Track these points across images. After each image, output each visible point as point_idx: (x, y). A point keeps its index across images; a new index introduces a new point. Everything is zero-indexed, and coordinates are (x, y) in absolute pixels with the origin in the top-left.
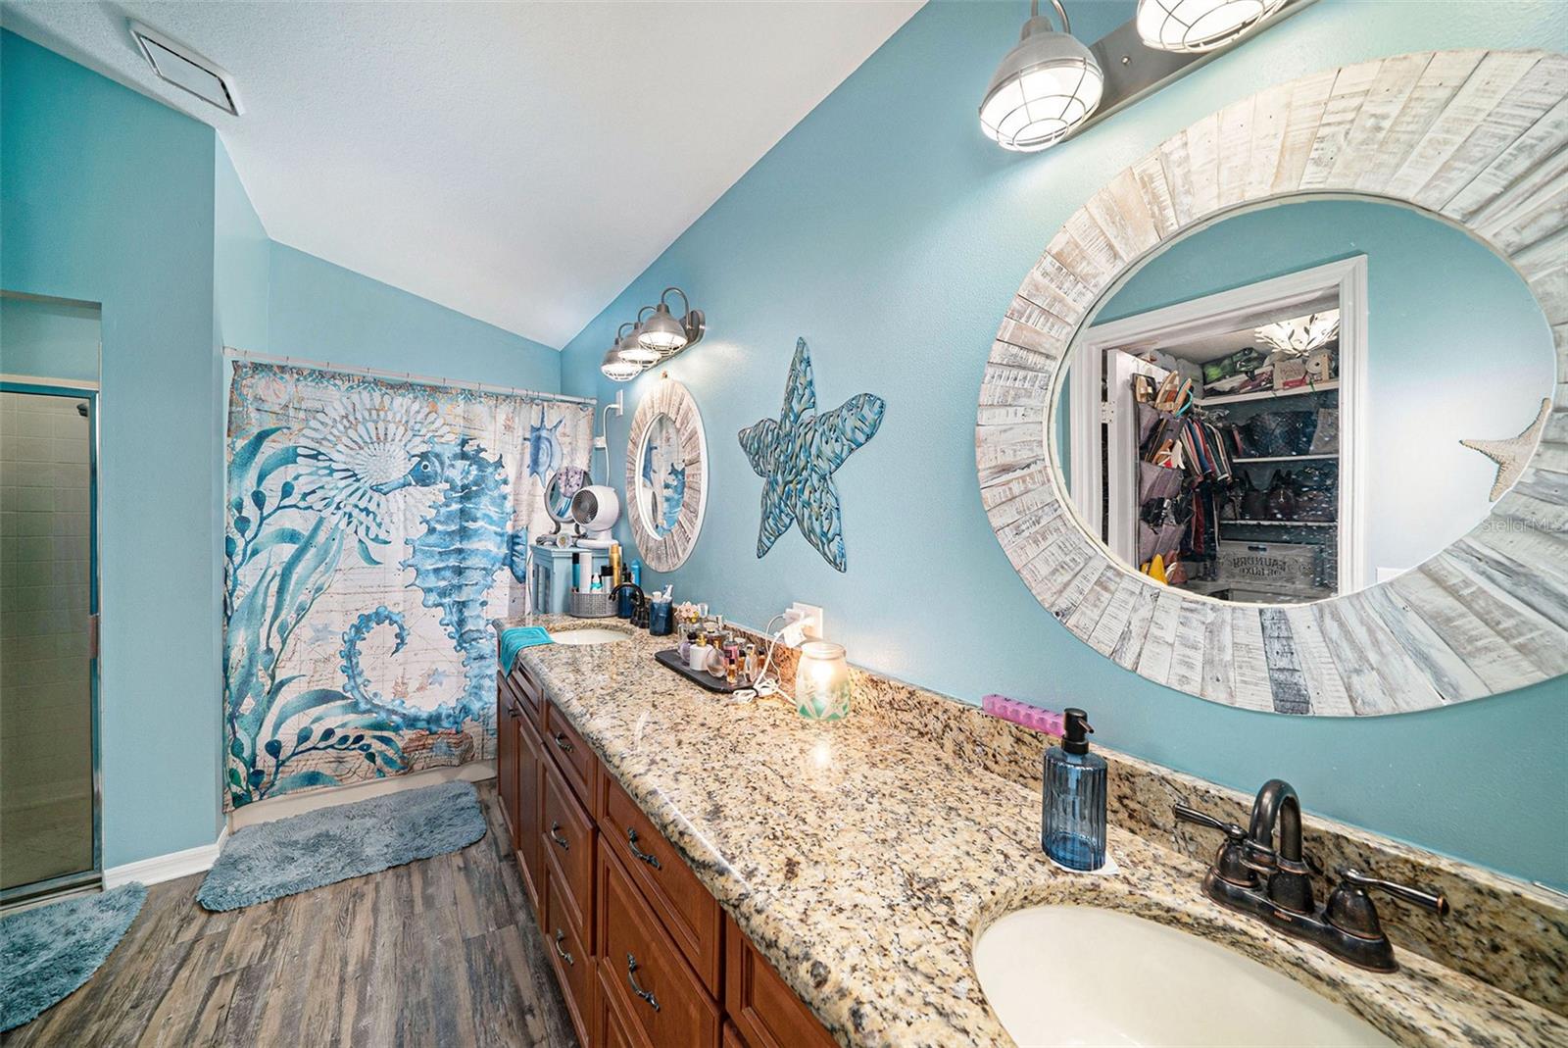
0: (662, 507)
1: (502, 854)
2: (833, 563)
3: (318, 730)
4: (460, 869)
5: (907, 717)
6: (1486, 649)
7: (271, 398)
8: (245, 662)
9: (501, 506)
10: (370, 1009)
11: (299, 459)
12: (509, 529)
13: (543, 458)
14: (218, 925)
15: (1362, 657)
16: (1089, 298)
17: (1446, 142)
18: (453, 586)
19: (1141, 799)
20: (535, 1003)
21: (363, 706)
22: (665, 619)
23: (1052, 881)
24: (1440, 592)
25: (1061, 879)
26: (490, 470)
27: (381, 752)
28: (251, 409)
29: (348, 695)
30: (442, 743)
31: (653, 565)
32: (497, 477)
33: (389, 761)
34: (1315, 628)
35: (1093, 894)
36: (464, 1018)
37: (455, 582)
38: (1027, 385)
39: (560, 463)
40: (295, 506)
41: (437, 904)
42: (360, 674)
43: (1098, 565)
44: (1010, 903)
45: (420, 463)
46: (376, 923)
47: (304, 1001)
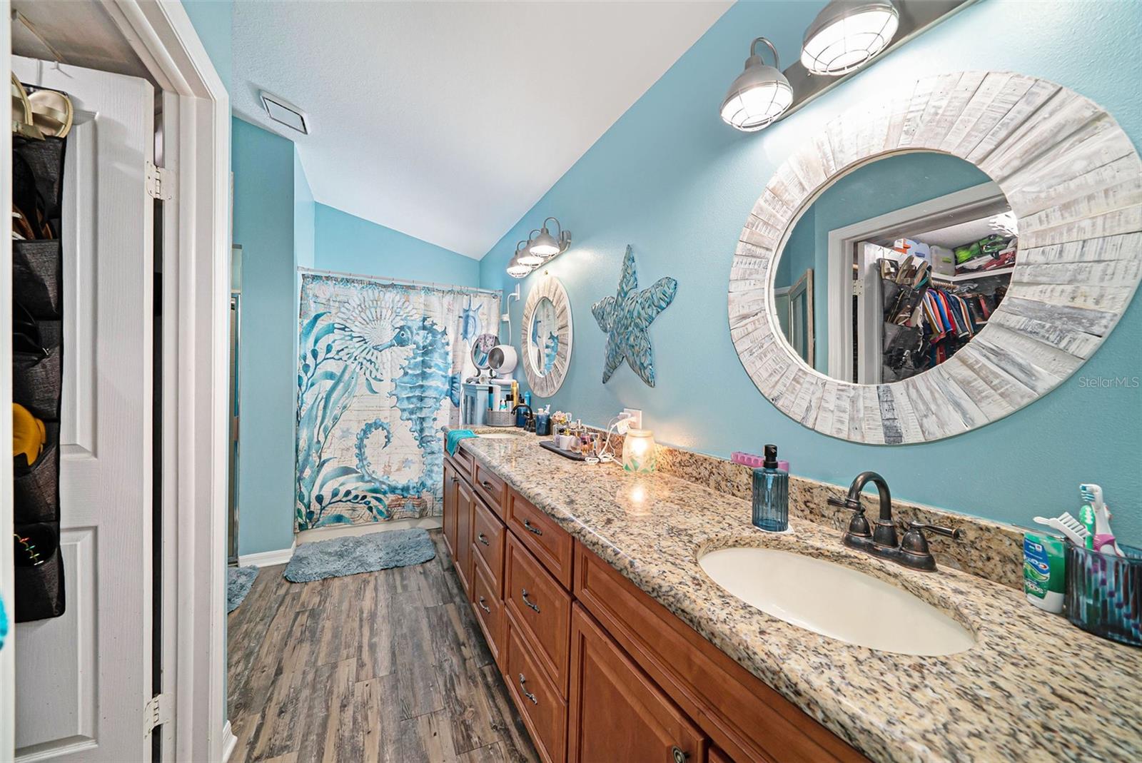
0: (545, 360)
1: (445, 567)
2: (648, 382)
3: (343, 490)
4: (421, 573)
5: (689, 470)
6: (987, 397)
7: (321, 296)
8: (306, 448)
9: (445, 359)
10: (377, 634)
11: (335, 330)
12: (450, 374)
13: (470, 329)
14: (295, 589)
15: (928, 409)
16: (790, 214)
17: (969, 121)
18: (418, 408)
19: (816, 502)
20: (466, 641)
21: (367, 478)
22: (546, 427)
23: (753, 535)
24: (965, 367)
25: (758, 534)
26: (439, 336)
27: (376, 507)
28: (311, 302)
29: (359, 471)
30: (409, 503)
31: (538, 393)
32: (443, 341)
33: (380, 512)
34: (905, 394)
35: (777, 542)
36: (427, 645)
37: (418, 405)
38: (756, 267)
39: (481, 332)
40: (333, 358)
41: (409, 590)
42: (365, 459)
43: (794, 369)
44: (726, 542)
45: (399, 332)
46: (377, 596)
47: (342, 627)
